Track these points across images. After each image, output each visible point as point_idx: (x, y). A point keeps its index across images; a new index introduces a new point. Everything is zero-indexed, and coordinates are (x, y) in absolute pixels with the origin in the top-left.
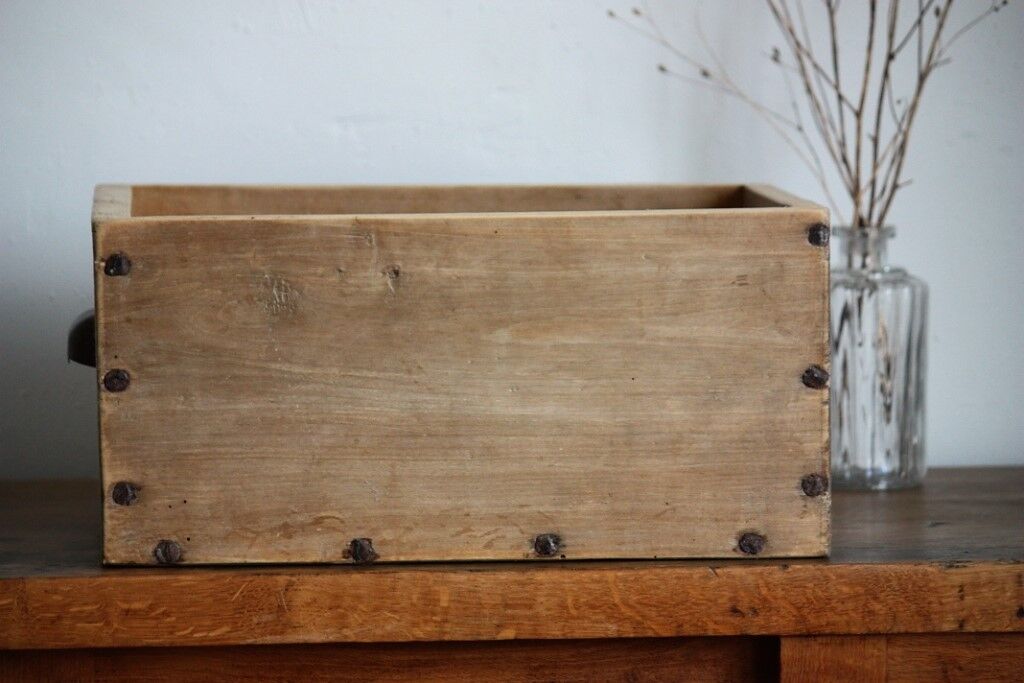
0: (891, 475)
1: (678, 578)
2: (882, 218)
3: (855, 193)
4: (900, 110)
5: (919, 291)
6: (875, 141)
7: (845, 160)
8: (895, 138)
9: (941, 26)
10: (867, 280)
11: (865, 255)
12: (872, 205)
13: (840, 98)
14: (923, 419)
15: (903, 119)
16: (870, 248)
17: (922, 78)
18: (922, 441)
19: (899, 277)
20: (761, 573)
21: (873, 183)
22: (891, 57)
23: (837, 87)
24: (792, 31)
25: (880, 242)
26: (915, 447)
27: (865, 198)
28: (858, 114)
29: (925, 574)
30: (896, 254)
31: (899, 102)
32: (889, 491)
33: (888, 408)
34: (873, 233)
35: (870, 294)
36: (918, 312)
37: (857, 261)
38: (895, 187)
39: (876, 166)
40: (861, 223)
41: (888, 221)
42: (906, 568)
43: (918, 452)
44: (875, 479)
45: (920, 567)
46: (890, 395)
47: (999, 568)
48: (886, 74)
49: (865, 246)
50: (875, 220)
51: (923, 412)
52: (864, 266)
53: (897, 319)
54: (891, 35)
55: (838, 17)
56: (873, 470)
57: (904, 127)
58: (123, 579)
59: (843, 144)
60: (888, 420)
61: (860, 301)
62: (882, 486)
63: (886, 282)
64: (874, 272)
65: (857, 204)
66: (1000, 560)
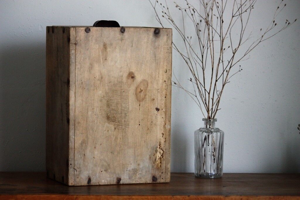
0: (215, 175)
1: (165, 198)
2: (214, 117)
3: (208, 111)
4: (218, 93)
5: (222, 133)
6: (213, 99)
7: (206, 104)
8: (217, 99)
9: (228, 74)
10: (210, 131)
11: (210, 125)
12: (212, 114)
13: (205, 90)
14: (222, 163)
15: (219, 95)
16: (211, 124)
17: (223, 86)
18: (222, 167)
19: (218, 130)
20: (184, 198)
21: (212, 109)
22: (216, 81)
23: (204, 87)
24: (195, 75)
25: (213, 122)
26: (220, 168)
27: (210, 112)
28: (209, 93)
29: (220, 198)
30: (217, 125)
31: (218, 91)
32: (214, 178)
33: (214, 159)
34: (212, 120)
35: (211, 134)
36: (222, 138)
37: (208, 126)
38: (217, 110)
39: (213, 106)
40: (209, 118)
41: (215, 118)
42: (216, 197)
43: (221, 170)
44: (211, 176)
45: (219, 197)
46: (215, 156)
47: (237, 197)
48: (215, 85)
49: (210, 123)
50: (212, 117)
51: (222, 161)
52: (210, 128)
53: (217, 139)
54: (217, 76)
55: (205, 71)
56: (211, 173)
57: (219, 97)
58: (39, 196)
59: (205, 100)
60: (214, 162)
61: (209, 135)
62: (213, 177)
63: (214, 131)
64: (212, 129)
65: (208, 114)
66: (237, 195)
